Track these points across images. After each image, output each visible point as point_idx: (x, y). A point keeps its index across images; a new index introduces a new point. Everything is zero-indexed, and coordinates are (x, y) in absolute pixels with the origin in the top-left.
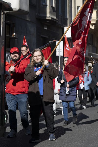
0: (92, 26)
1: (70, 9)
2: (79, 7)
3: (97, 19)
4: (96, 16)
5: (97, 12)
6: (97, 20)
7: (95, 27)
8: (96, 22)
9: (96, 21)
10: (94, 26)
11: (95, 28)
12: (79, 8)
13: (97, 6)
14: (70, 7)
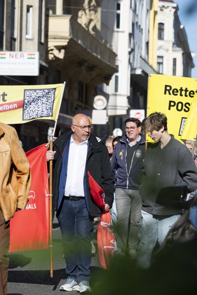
0: (60, 51)
1: (10, 10)
2: (32, 6)
3: (70, 35)
4: (70, 28)
5: (70, 20)
6: (70, 37)
7: (66, 54)
8: (68, 43)
9: (68, 41)
10: (63, 51)
11: (65, 57)
12: (31, 9)
13: (72, 7)
14: (10, 6)
